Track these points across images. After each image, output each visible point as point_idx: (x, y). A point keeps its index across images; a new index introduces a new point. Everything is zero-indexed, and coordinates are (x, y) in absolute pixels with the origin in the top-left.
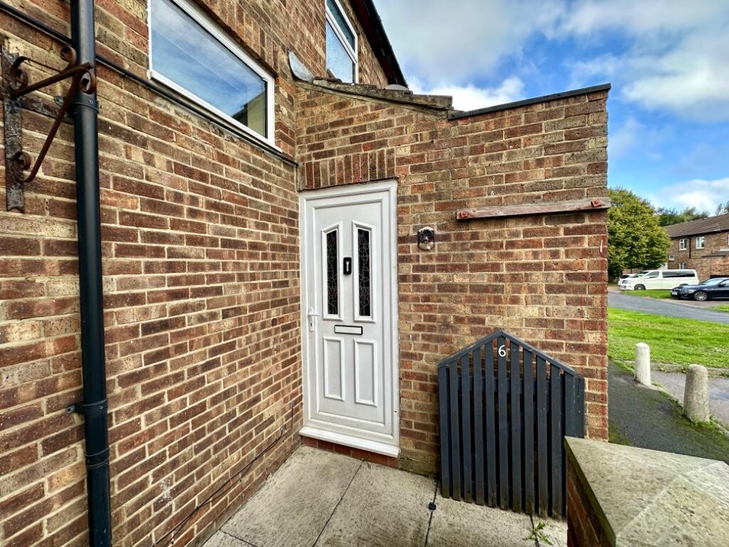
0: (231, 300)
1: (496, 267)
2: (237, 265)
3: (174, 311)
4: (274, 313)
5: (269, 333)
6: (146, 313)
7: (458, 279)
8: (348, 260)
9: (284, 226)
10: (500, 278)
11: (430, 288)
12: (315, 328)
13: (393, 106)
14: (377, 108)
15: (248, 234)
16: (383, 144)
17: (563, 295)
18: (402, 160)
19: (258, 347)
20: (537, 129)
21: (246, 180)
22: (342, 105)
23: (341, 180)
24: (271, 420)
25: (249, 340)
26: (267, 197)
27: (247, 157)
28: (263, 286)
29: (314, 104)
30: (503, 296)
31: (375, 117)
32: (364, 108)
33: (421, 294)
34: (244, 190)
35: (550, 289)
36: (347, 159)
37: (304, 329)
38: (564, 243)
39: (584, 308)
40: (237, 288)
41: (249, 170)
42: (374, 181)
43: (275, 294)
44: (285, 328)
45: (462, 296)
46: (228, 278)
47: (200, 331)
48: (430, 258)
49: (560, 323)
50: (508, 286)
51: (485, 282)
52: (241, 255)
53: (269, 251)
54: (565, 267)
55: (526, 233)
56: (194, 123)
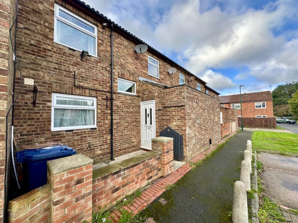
0: (127, 121)
1: (170, 115)
2: (128, 115)
3: (120, 121)
4: (135, 124)
5: (134, 127)
6: (117, 121)
7: (165, 118)
8: (148, 114)
9: (137, 108)
10: (170, 118)
11: (160, 119)
12: (143, 127)
13: (155, 86)
14: (152, 87)
15: (130, 110)
16: (153, 93)
17: (179, 121)
18: (156, 96)
19: (132, 129)
20: (175, 91)
21: (130, 102)
22: (147, 86)
23: (147, 99)
24: (134, 142)
25: (130, 127)
26: (134, 104)
27: (130, 98)
28: (133, 119)
29: (143, 86)
30: (171, 121)
31: (152, 88)
32: (150, 87)
33: (159, 120)
34: (130, 103)
35: (178, 119)
36: (148, 96)
37: (141, 127)
38: (179, 111)
39: (183, 123)
40: (128, 119)
41: (131, 100)
42: (152, 100)
43: (135, 120)
44: (137, 127)
45: (165, 121)
46: (127, 117)
47: (123, 124)
48: (160, 114)
49: (179, 126)
50: (172, 119)
51: (168, 118)
52: (129, 114)
53: (134, 113)
54: (180, 115)
55: (174, 109)
56: (123, 96)
